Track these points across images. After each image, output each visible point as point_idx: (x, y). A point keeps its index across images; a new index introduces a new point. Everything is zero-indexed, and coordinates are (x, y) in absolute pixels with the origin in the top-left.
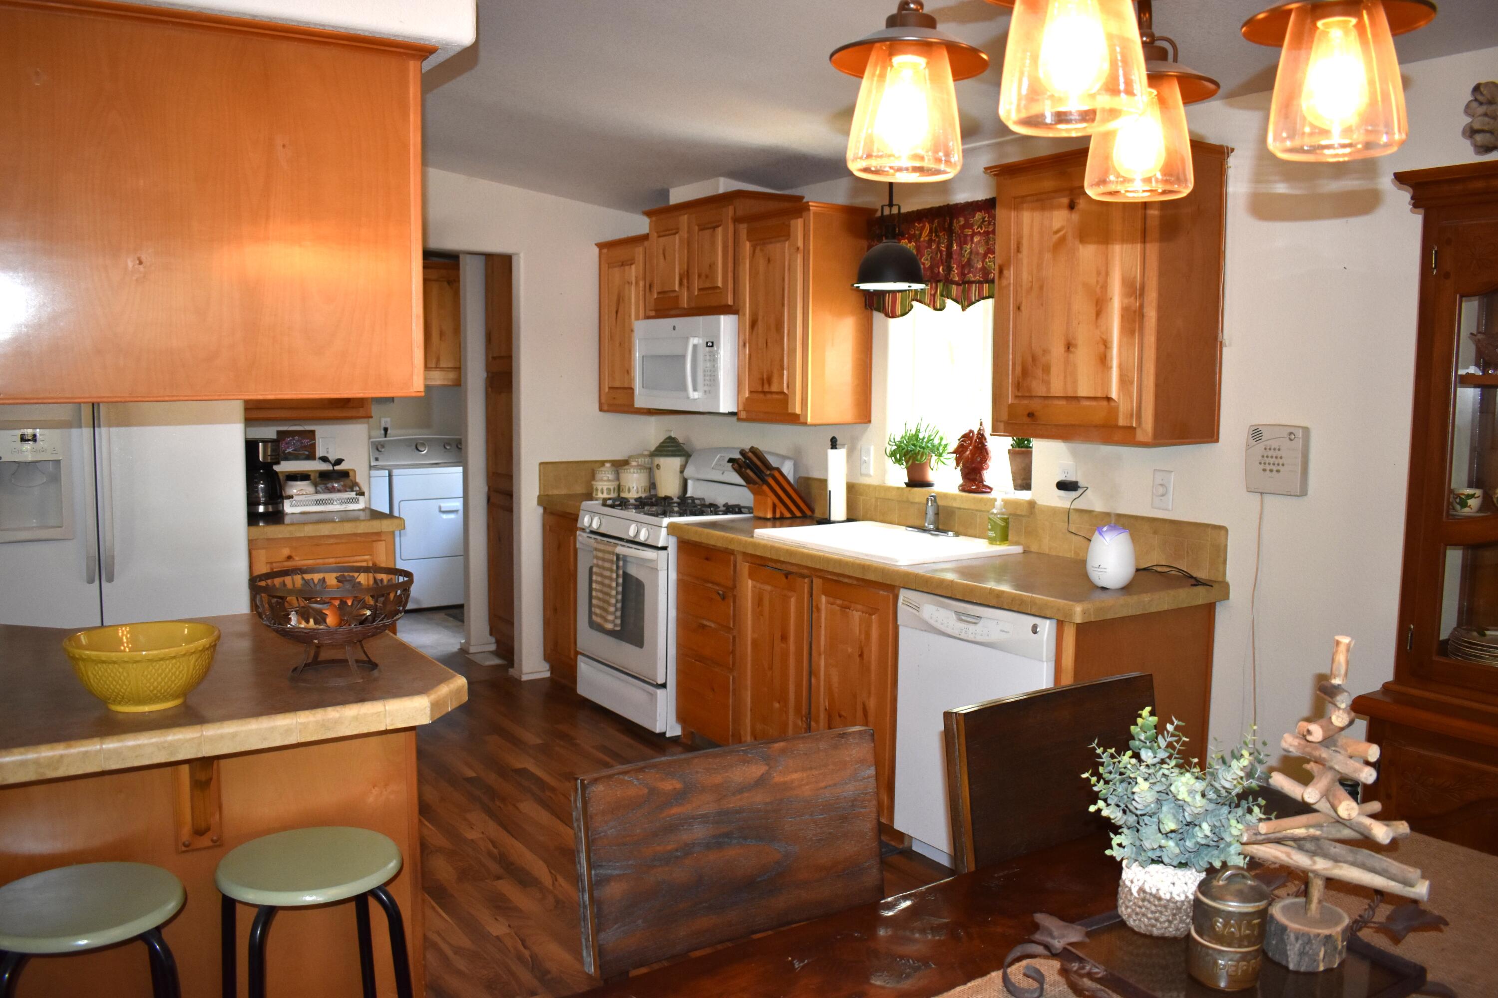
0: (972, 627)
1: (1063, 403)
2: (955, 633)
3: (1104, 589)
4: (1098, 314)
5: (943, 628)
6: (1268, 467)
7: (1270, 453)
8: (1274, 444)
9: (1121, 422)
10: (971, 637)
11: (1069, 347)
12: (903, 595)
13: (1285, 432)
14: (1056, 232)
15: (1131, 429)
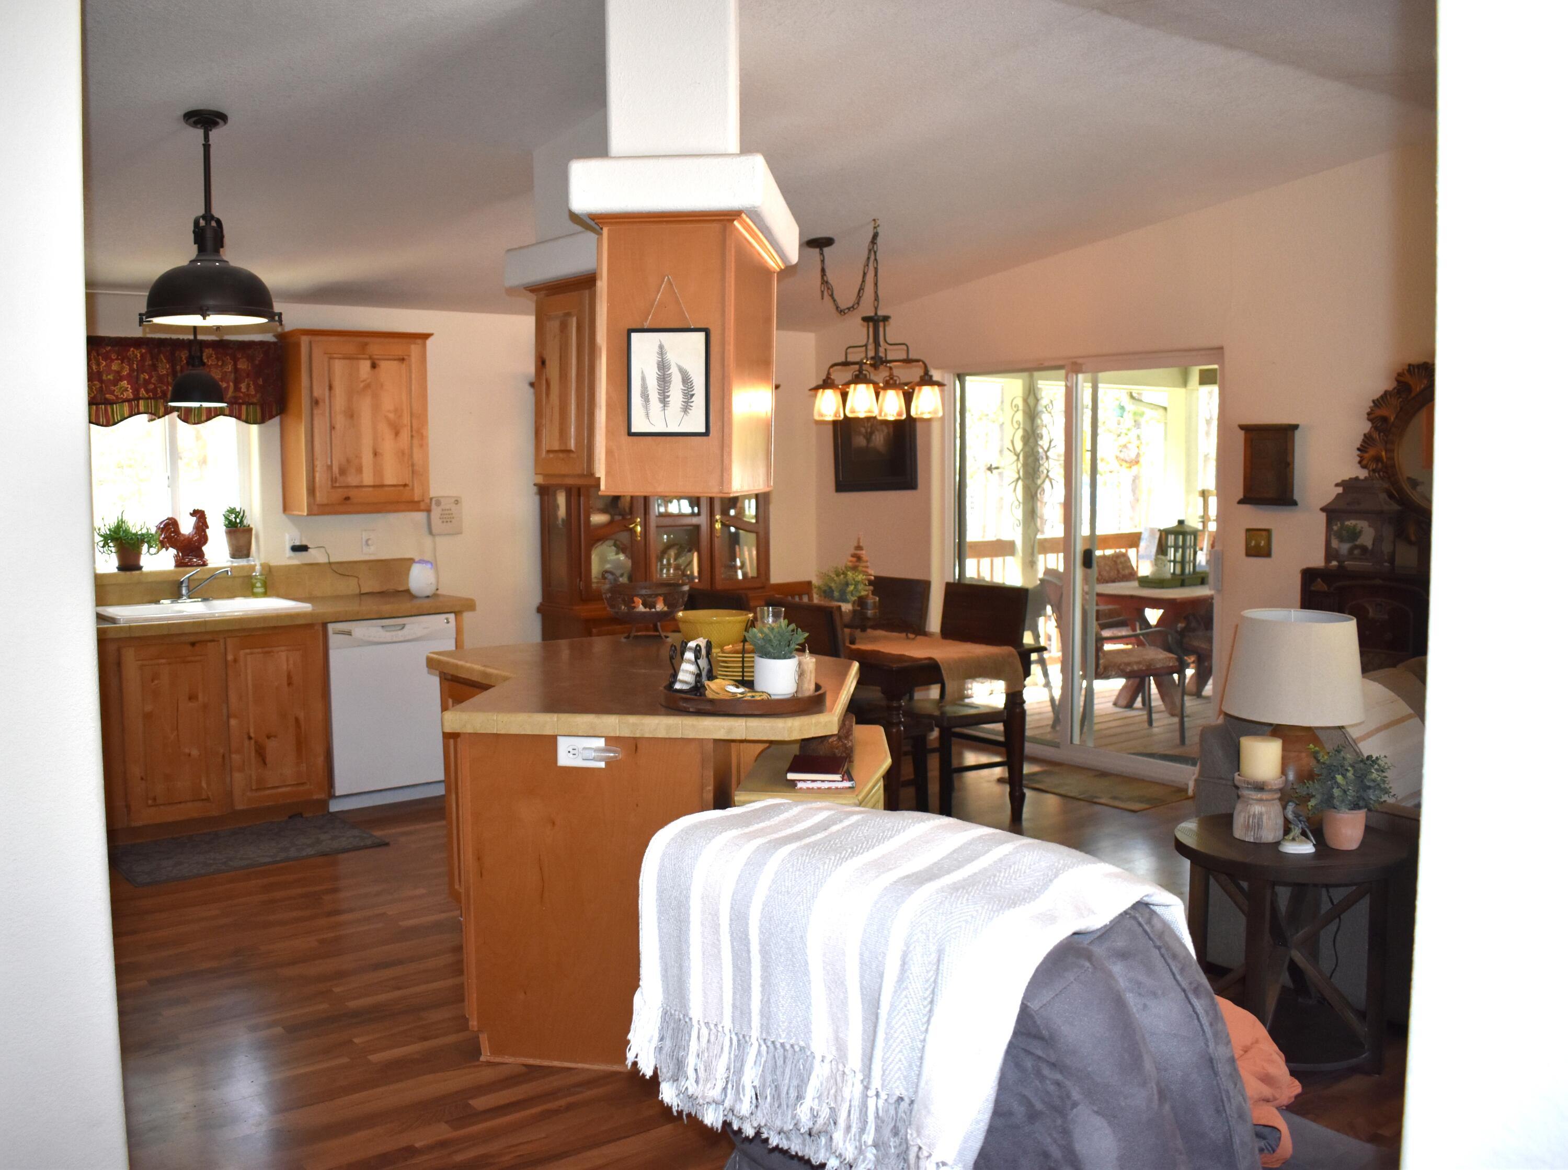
0: (400, 633)
1: (371, 489)
2: (389, 640)
3: (428, 597)
4: (397, 434)
5: (376, 640)
6: (445, 520)
7: (446, 512)
8: (448, 507)
9: (416, 499)
10: (402, 639)
11: (375, 454)
12: (331, 627)
13: (453, 500)
14: (363, 381)
15: (418, 502)
